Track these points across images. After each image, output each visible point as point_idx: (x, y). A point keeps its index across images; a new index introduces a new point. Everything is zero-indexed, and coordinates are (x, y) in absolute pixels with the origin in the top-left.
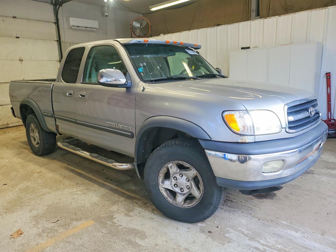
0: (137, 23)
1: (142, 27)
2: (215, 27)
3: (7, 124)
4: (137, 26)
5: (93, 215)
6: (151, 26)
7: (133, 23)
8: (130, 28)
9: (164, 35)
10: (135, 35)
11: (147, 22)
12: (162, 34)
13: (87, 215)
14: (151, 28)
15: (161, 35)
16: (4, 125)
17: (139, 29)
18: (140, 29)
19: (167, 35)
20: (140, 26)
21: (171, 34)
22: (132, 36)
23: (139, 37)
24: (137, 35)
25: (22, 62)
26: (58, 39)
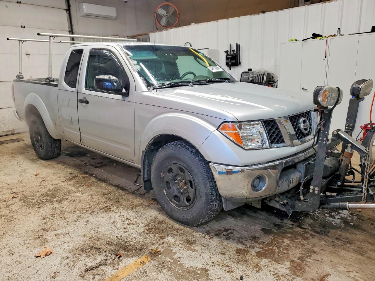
0: (163, 10)
1: (168, 15)
2: (260, 14)
3: (13, 130)
4: (163, 14)
5: (146, 249)
6: (179, 14)
7: (158, 11)
8: (155, 17)
9: (196, 25)
10: (160, 25)
11: (175, 9)
12: (194, 23)
14: (179, 17)
15: (192, 24)
16: (9, 131)
17: (165, 17)
18: (167, 17)
19: (199, 24)
20: (166, 13)
21: (205, 23)
22: (156, 25)
23: (164, 27)
24: (163, 24)
25: (29, 57)
26: (70, 29)
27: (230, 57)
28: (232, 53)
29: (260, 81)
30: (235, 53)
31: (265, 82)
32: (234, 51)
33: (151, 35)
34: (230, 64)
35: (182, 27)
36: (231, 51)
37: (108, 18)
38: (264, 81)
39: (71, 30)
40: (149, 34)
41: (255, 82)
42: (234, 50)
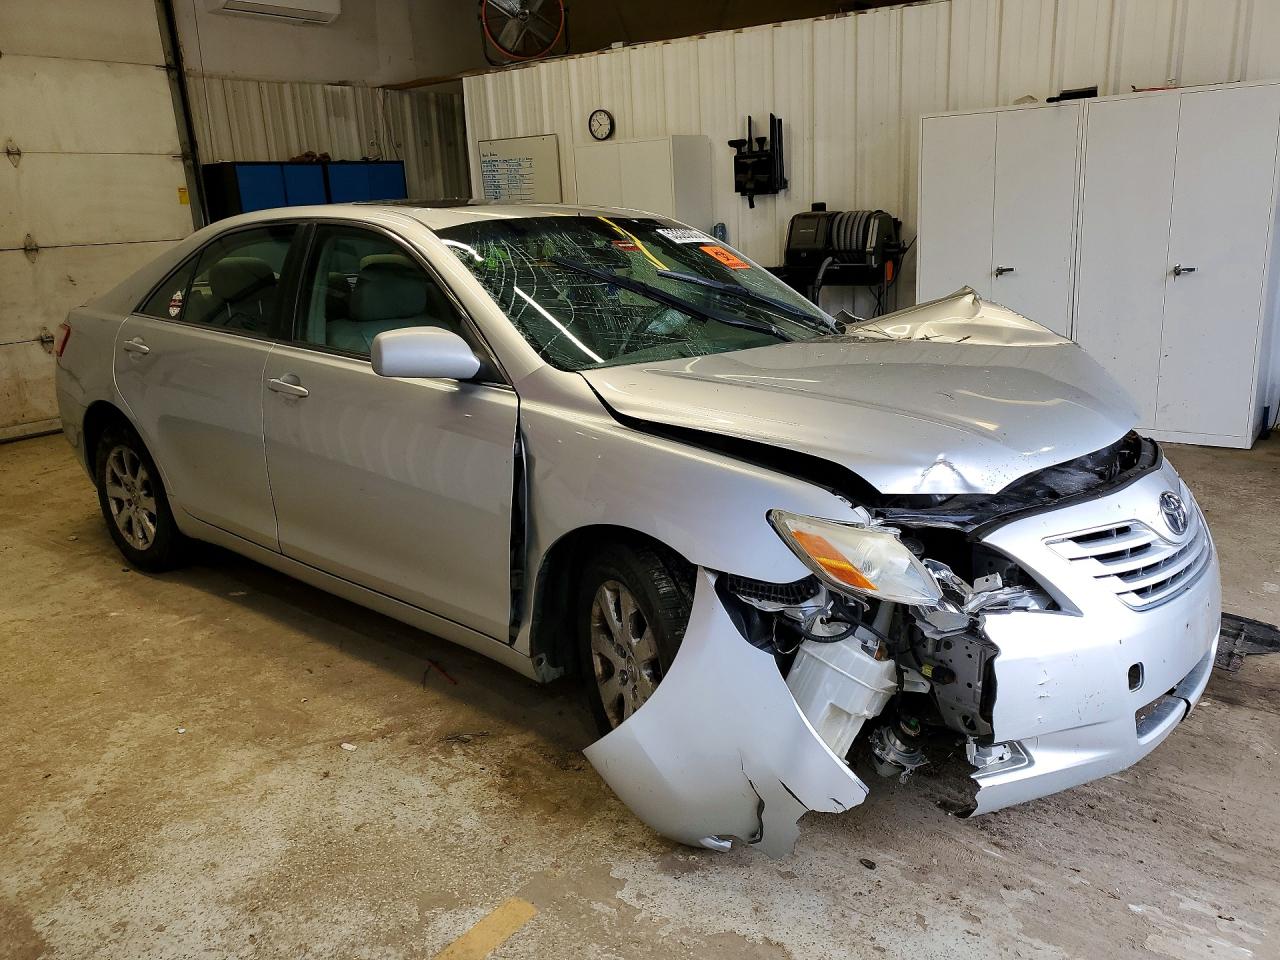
1: (527, 12)
4: (506, 6)
5: (516, 869)
6: (565, 10)
8: (480, 17)
9: (627, 49)
10: (499, 45)
12: (621, 44)
13: (486, 871)
14: (566, 18)
15: (614, 45)
17: (515, 21)
18: (522, 20)
19: (640, 47)
20: (518, 6)
21: (660, 43)
22: (485, 48)
23: (516, 53)
24: (509, 45)
25: (18, 161)
26: (170, 59)
27: (749, 161)
28: (758, 149)
29: (854, 247)
30: (767, 147)
31: (871, 250)
32: (761, 141)
33: (469, 83)
34: (750, 186)
35: (577, 56)
36: (754, 141)
37: (312, 20)
38: (868, 245)
39: (173, 63)
40: (461, 79)
41: (837, 248)
42: (765, 138)
